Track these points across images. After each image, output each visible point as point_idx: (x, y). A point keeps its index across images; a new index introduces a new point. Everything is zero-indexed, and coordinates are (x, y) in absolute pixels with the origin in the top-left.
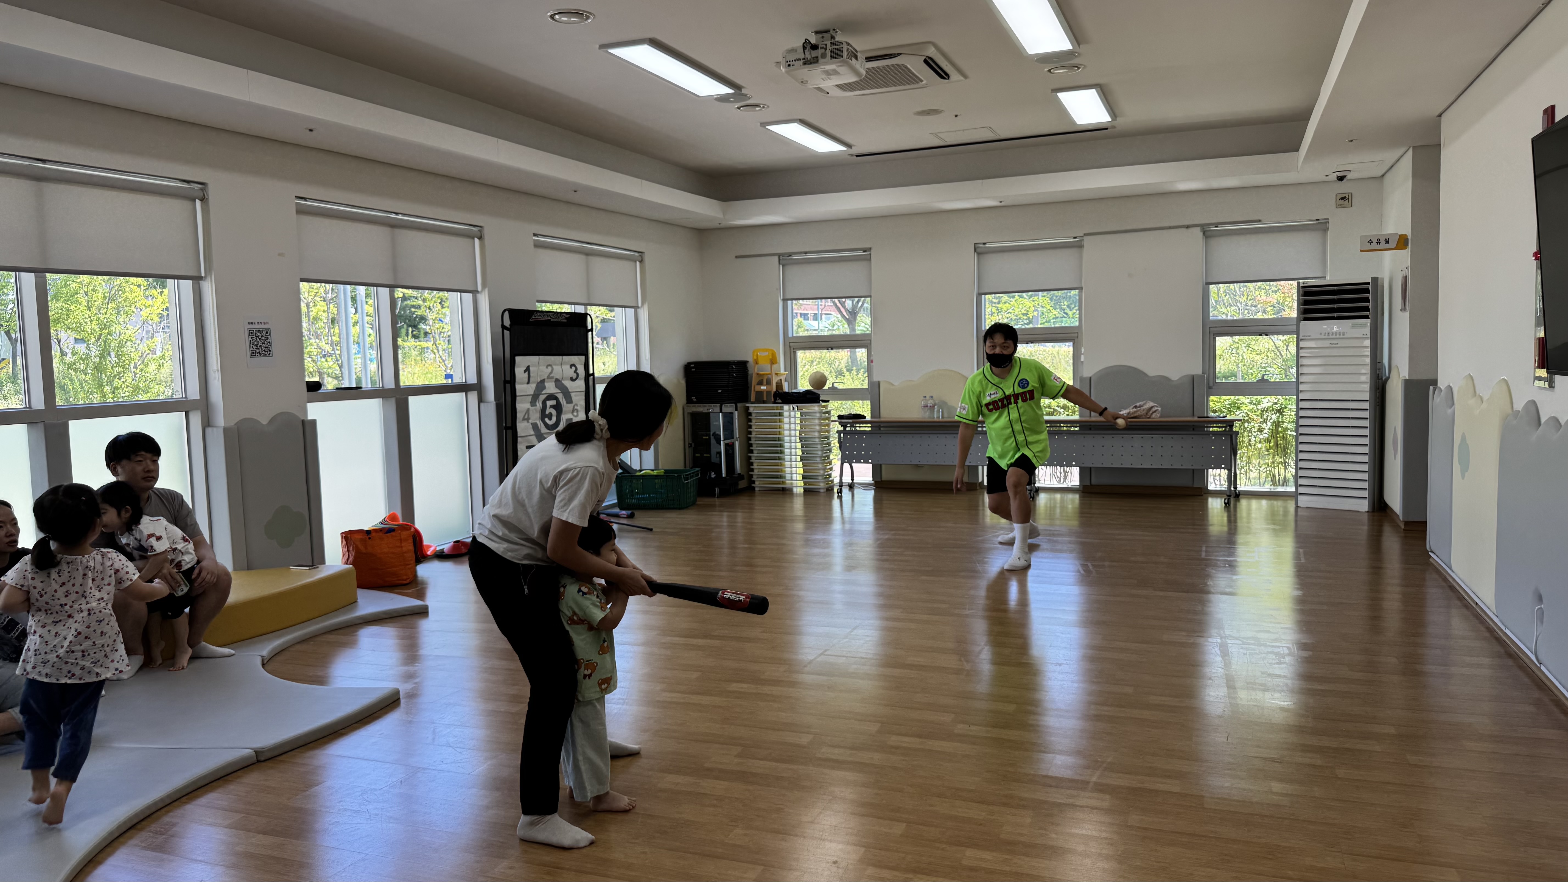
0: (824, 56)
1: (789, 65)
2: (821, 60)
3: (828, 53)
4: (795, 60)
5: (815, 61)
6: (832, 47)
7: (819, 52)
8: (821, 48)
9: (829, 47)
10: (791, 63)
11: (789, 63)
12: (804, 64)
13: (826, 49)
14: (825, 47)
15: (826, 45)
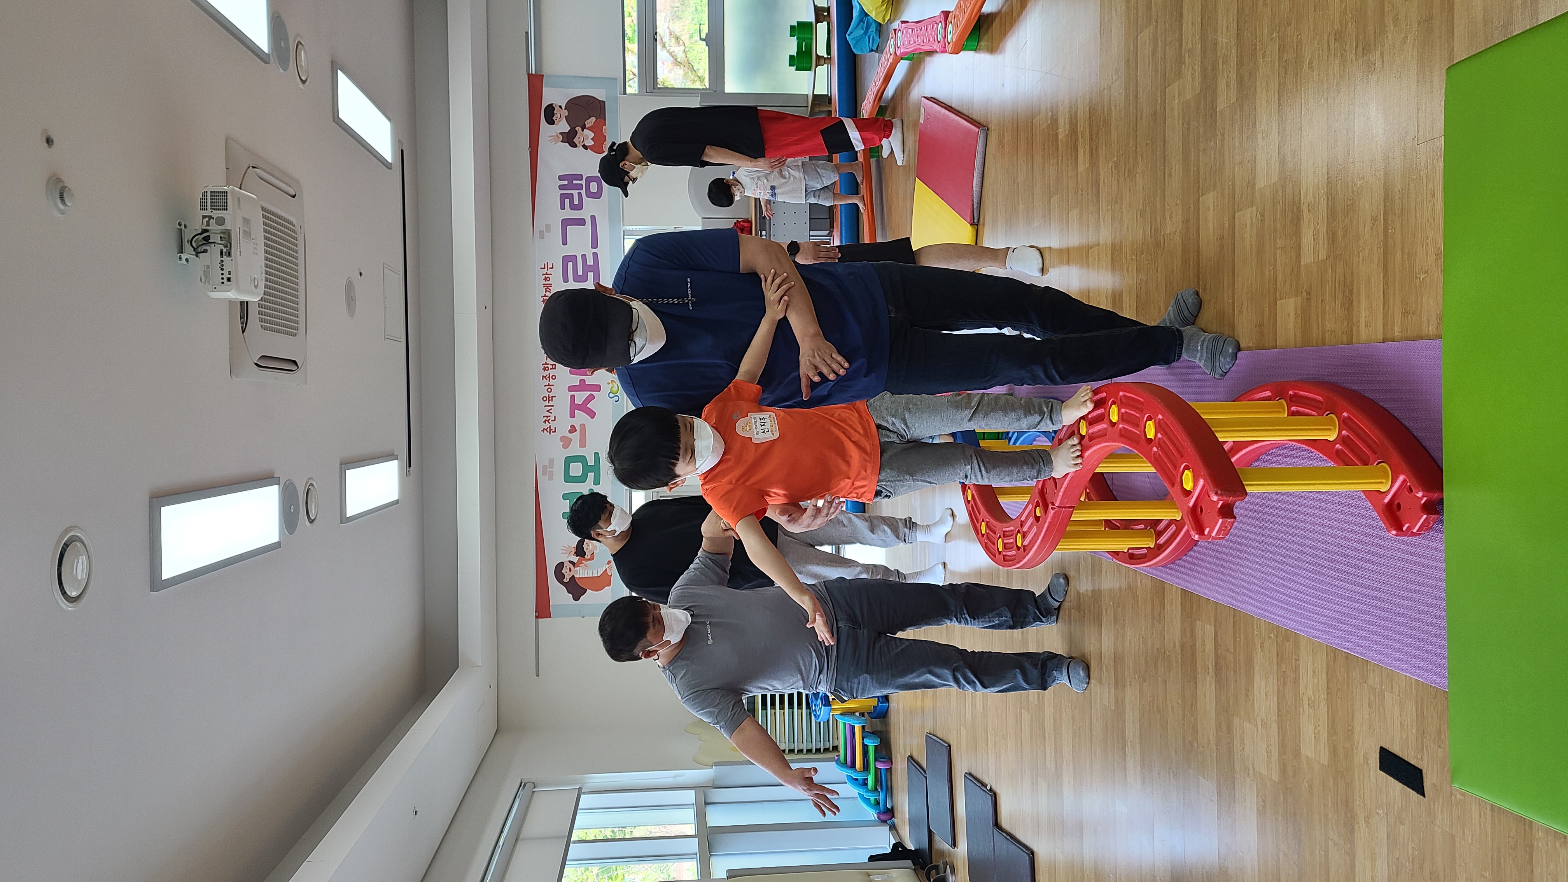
0: (221, 221)
1: (229, 280)
2: (228, 226)
3: (216, 214)
4: (222, 269)
5: (227, 237)
6: (209, 207)
7: (213, 227)
8: (208, 223)
9: (208, 213)
10: (226, 276)
11: (225, 280)
12: (229, 255)
13: (211, 217)
14: (207, 219)
15: (204, 217)
